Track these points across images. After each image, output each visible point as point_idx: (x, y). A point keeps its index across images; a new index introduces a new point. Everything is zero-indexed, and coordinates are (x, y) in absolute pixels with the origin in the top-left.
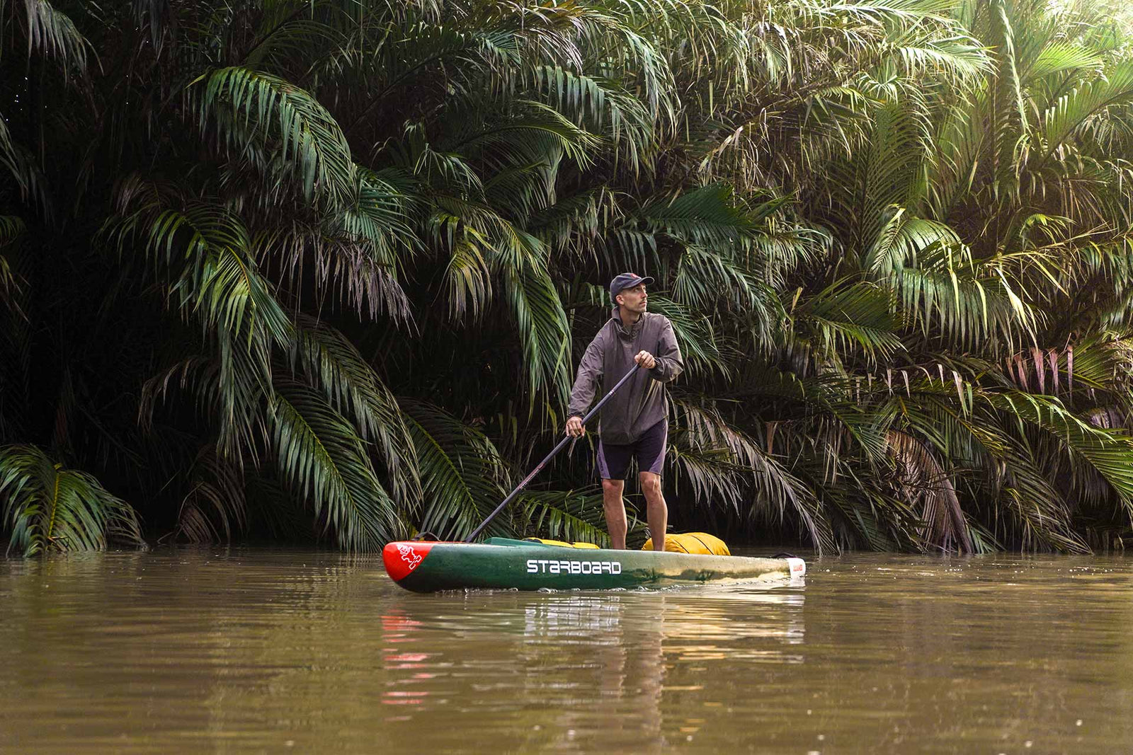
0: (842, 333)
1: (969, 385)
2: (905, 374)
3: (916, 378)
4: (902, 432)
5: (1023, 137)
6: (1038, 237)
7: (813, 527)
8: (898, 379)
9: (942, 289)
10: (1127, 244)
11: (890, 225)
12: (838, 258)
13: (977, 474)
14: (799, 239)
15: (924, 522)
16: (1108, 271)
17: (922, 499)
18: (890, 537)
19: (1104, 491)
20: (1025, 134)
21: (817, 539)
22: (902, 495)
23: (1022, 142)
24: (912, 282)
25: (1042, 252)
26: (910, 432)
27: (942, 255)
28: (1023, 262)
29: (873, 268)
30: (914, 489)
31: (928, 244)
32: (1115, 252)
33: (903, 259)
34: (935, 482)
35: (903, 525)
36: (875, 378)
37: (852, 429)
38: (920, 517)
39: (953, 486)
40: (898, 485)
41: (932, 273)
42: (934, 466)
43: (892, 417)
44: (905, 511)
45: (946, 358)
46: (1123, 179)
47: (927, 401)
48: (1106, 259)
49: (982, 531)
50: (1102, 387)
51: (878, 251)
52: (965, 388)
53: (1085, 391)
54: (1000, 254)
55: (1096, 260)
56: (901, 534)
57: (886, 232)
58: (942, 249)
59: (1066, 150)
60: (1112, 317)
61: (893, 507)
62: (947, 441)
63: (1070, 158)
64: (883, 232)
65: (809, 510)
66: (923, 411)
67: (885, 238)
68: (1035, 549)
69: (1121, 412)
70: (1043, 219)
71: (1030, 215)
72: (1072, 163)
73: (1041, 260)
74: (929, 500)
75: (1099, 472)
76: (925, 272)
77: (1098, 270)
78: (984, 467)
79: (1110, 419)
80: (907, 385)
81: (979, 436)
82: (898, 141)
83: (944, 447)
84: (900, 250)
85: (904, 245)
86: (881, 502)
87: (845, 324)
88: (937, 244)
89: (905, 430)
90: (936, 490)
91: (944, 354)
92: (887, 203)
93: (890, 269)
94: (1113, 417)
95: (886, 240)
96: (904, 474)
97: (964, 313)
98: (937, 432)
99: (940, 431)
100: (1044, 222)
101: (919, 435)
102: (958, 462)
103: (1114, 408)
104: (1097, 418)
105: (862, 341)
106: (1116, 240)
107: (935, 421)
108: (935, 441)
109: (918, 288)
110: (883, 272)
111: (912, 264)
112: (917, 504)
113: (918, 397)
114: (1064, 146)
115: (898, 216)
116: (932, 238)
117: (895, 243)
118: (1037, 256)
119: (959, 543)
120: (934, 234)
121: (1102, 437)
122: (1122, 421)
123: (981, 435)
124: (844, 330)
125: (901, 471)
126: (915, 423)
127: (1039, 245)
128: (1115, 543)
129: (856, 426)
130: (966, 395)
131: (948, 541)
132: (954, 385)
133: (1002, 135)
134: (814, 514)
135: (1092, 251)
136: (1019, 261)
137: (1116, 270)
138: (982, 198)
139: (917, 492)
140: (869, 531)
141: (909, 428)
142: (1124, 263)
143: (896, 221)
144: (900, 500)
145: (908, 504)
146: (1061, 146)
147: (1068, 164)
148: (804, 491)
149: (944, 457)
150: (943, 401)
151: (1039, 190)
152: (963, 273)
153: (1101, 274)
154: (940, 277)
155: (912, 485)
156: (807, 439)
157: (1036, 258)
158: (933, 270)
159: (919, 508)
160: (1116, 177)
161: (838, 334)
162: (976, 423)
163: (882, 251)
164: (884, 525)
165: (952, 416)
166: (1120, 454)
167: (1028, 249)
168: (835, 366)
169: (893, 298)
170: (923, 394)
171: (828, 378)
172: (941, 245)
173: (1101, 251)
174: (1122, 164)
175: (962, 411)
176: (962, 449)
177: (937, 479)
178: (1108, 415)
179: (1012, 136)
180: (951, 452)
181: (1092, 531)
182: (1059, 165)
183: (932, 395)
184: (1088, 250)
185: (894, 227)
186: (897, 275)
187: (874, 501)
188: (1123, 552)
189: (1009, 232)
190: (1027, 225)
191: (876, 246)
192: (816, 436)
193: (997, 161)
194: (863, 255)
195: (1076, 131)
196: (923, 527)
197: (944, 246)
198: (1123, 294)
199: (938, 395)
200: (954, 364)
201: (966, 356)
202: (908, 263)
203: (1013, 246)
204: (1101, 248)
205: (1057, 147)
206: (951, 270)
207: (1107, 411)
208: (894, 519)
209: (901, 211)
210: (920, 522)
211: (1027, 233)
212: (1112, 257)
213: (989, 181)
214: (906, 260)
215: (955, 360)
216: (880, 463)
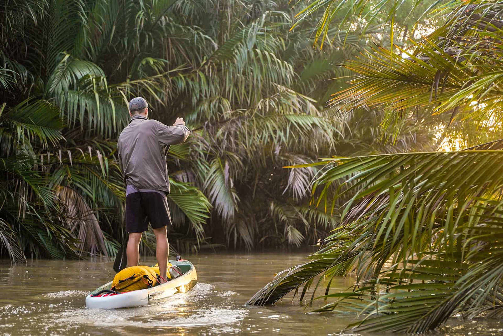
0: (28, 130)
1: (106, 159)
2: (69, 153)
3: (75, 154)
4: (68, 187)
5: (140, 12)
6: (149, 71)
7: (9, 246)
8: (65, 155)
9: (90, 102)
10: (199, 75)
11: (60, 65)
12: (31, 83)
13: (111, 211)
14: (2, 75)
15: (79, 240)
16: (188, 91)
17: (78, 226)
18: (59, 248)
19: (183, 219)
20: (142, 10)
21: (12, 253)
22: (66, 224)
23: (140, 14)
24: (73, 98)
25: (150, 80)
26: (73, 187)
27: (90, 83)
28: (139, 86)
29: (50, 90)
30: (73, 221)
31: (83, 75)
32: (193, 80)
33: (68, 84)
34: (86, 216)
35: (67, 242)
36: (52, 155)
37: (34, 187)
38: (77, 237)
39: (97, 218)
40: (64, 218)
41: (85, 93)
42: (85, 207)
43: (62, 178)
44: (67, 233)
45: (96, 142)
46: (197, 38)
47: (83, 168)
48: (187, 84)
49: (115, 243)
50: (184, 158)
51: (53, 80)
52: (104, 160)
53: (175, 161)
54: (128, 81)
55: (182, 84)
56: (66, 247)
57: (58, 69)
58: (90, 80)
59: (166, 19)
60: (191, 117)
61: (60, 231)
62: (94, 191)
63: (168, 25)
64: (56, 69)
65: (6, 235)
66: (81, 174)
67: (58, 73)
68: (145, 254)
69: (193, 172)
70: (151, 61)
71: (144, 58)
72: (168, 27)
73: (150, 85)
74: (82, 227)
75: (180, 209)
76: (80, 92)
77: (183, 90)
78: (115, 207)
79: (188, 177)
80: (71, 159)
81: (112, 188)
82: (69, 13)
83: (92, 195)
84: (67, 80)
85: (69, 77)
86: (53, 229)
87: (31, 125)
88: (87, 76)
89: (69, 186)
90: (86, 220)
91: (95, 140)
92: (60, 51)
93: (60, 91)
94: (190, 176)
95: (58, 74)
96: (68, 212)
97: (102, 116)
98: (88, 187)
99: (90, 185)
100: (152, 63)
101: (78, 188)
102: (100, 204)
103: (190, 170)
104: (180, 176)
105: (40, 135)
106: (193, 72)
107: (87, 180)
108: (87, 191)
109: (76, 102)
110: (56, 92)
111: (73, 88)
112: (75, 230)
113: (78, 166)
114: (165, 17)
115: (66, 58)
116: (86, 72)
117: (64, 76)
118: (148, 82)
119: (100, 251)
120: (87, 69)
121: (181, 188)
122: (194, 177)
123: (113, 188)
124: (29, 129)
125: (66, 210)
126: (76, 182)
127: (150, 76)
128: (192, 249)
129: (36, 185)
130: (104, 164)
131: (94, 250)
132: (97, 159)
133: (130, 10)
134: (10, 238)
135: (179, 79)
136: (136, 85)
137: (193, 90)
138: (118, 47)
139: (75, 222)
140: (48, 246)
141: (72, 184)
142: (197, 86)
143: (64, 62)
144: (65, 227)
145: (69, 229)
146: (163, 18)
147: (166, 28)
148: (4, 225)
149: (92, 201)
150: (92, 168)
151: (150, 43)
152: (102, 93)
153: (185, 92)
154: (89, 95)
155: (71, 218)
156: (8, 193)
157: (147, 84)
158: (86, 91)
159: (76, 232)
160: (193, 36)
161: (26, 130)
162: (110, 181)
163: (56, 80)
164: (56, 241)
165: (97, 177)
166: (191, 197)
167: (144, 78)
168: (27, 149)
169: (62, 108)
170: (81, 164)
171: (22, 156)
172: (89, 77)
173: (185, 79)
174: (196, 29)
175: (102, 174)
176: (103, 196)
177: (87, 214)
178: (187, 175)
179: (135, 11)
180: (97, 198)
181: (180, 242)
182: (161, 29)
183: (86, 164)
184: (177, 78)
185: (63, 66)
186: (64, 94)
187: (49, 228)
188: (197, 254)
189: (133, 67)
190: (142, 64)
191: (52, 77)
192: (14, 191)
193: (127, 25)
194: (45, 81)
195: (173, 7)
196: (79, 242)
197: (91, 78)
198: (197, 104)
199: (88, 165)
200: (101, 146)
201: (108, 141)
202: (71, 87)
203: (135, 77)
204: (185, 77)
205: (161, 17)
206: (95, 91)
207: (186, 172)
208: (61, 238)
209: (67, 56)
210: (76, 240)
211: (142, 69)
212: (190, 83)
213: (123, 37)
214: (70, 85)
215: (101, 143)
216: (51, 207)
